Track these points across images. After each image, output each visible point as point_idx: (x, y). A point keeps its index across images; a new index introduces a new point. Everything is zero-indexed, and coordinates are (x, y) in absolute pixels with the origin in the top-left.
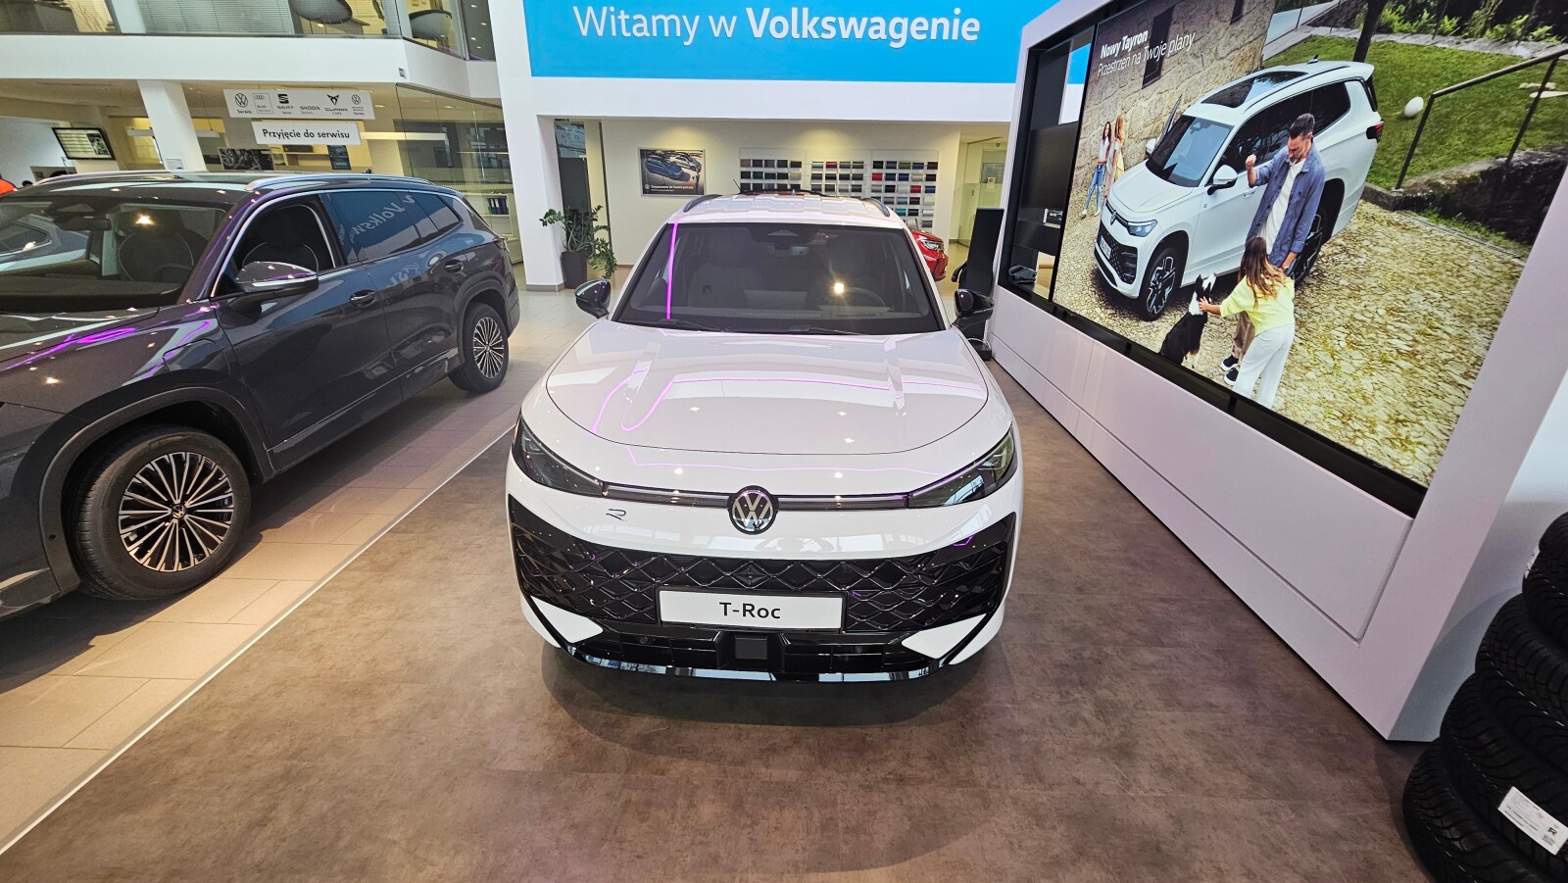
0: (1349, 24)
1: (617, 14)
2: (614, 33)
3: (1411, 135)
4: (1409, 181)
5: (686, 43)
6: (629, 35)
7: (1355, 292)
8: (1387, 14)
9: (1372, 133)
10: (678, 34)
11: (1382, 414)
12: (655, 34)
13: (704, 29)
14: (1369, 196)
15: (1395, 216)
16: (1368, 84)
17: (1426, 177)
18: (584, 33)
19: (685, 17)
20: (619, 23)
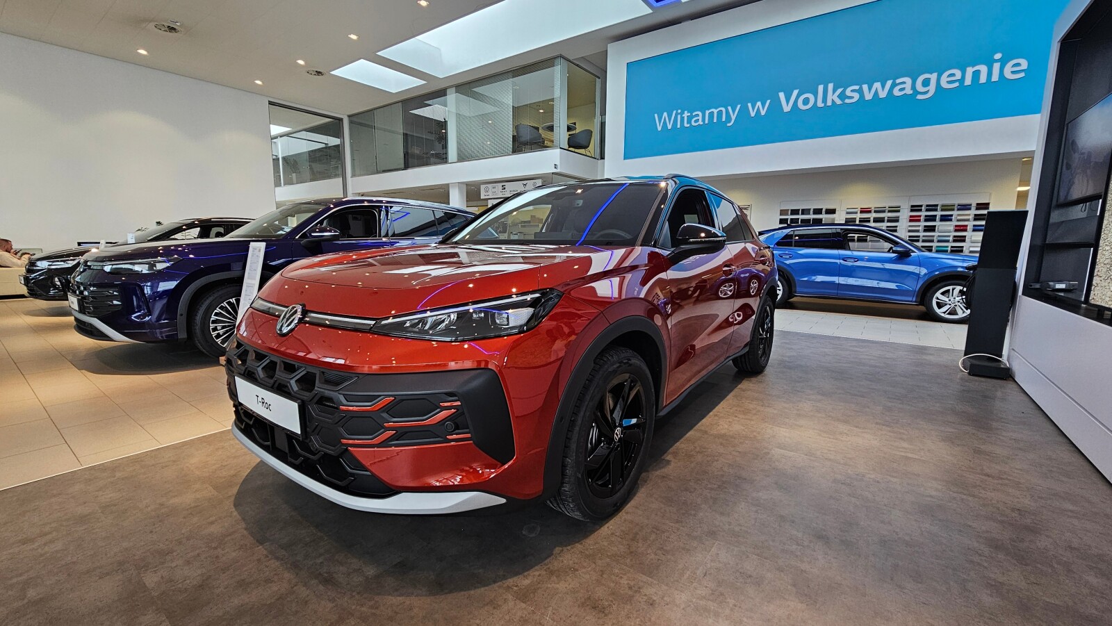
5: (729, 125)
18: (659, 129)
19: (730, 108)
20: (682, 119)
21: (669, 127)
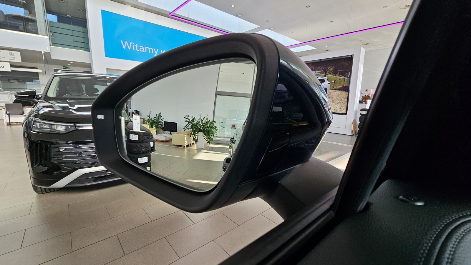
0: (323, 73)
2: (134, 49)
3: (334, 84)
4: (335, 88)
7: (332, 98)
8: (327, 73)
9: (329, 83)
10: (153, 53)
11: (339, 108)
12: (146, 51)
14: (330, 89)
15: (334, 91)
16: (327, 79)
17: (336, 87)
18: (124, 48)
19: (154, 49)
20: (135, 47)
21: (129, 48)
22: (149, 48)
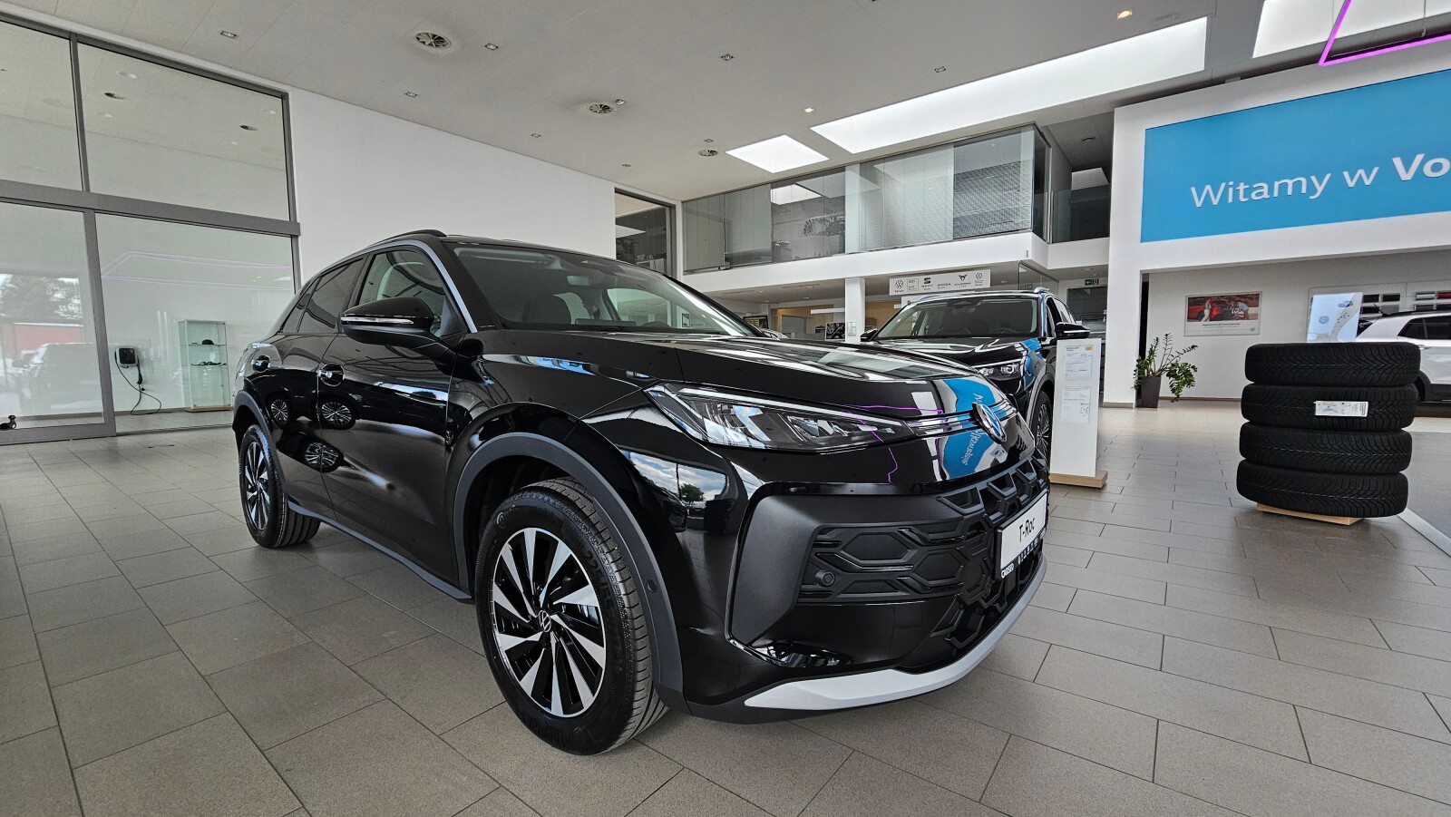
1: (1234, 186)
2: (1230, 200)
5: (1312, 197)
6: (1247, 199)
10: (1304, 191)
12: (1276, 194)
13: (1337, 182)
18: (1199, 204)
19: (1313, 178)
21: (1215, 202)
22: (1291, 179)
